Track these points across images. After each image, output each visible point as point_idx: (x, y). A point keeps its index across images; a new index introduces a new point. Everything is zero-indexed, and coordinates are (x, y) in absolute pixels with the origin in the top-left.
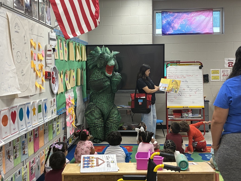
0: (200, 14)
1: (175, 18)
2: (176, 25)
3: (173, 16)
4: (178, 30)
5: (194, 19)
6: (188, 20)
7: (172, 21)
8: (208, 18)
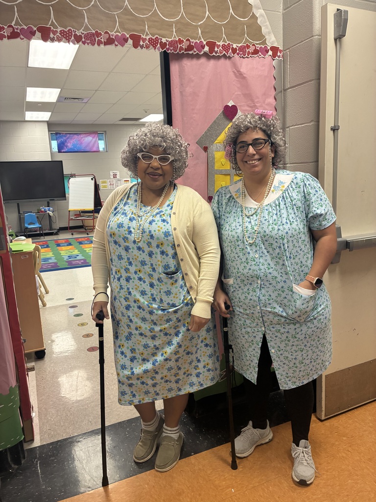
0: (88, 136)
1: (68, 138)
2: (69, 144)
3: (66, 136)
4: (71, 149)
5: (84, 140)
6: (79, 140)
7: (66, 141)
8: (94, 139)
